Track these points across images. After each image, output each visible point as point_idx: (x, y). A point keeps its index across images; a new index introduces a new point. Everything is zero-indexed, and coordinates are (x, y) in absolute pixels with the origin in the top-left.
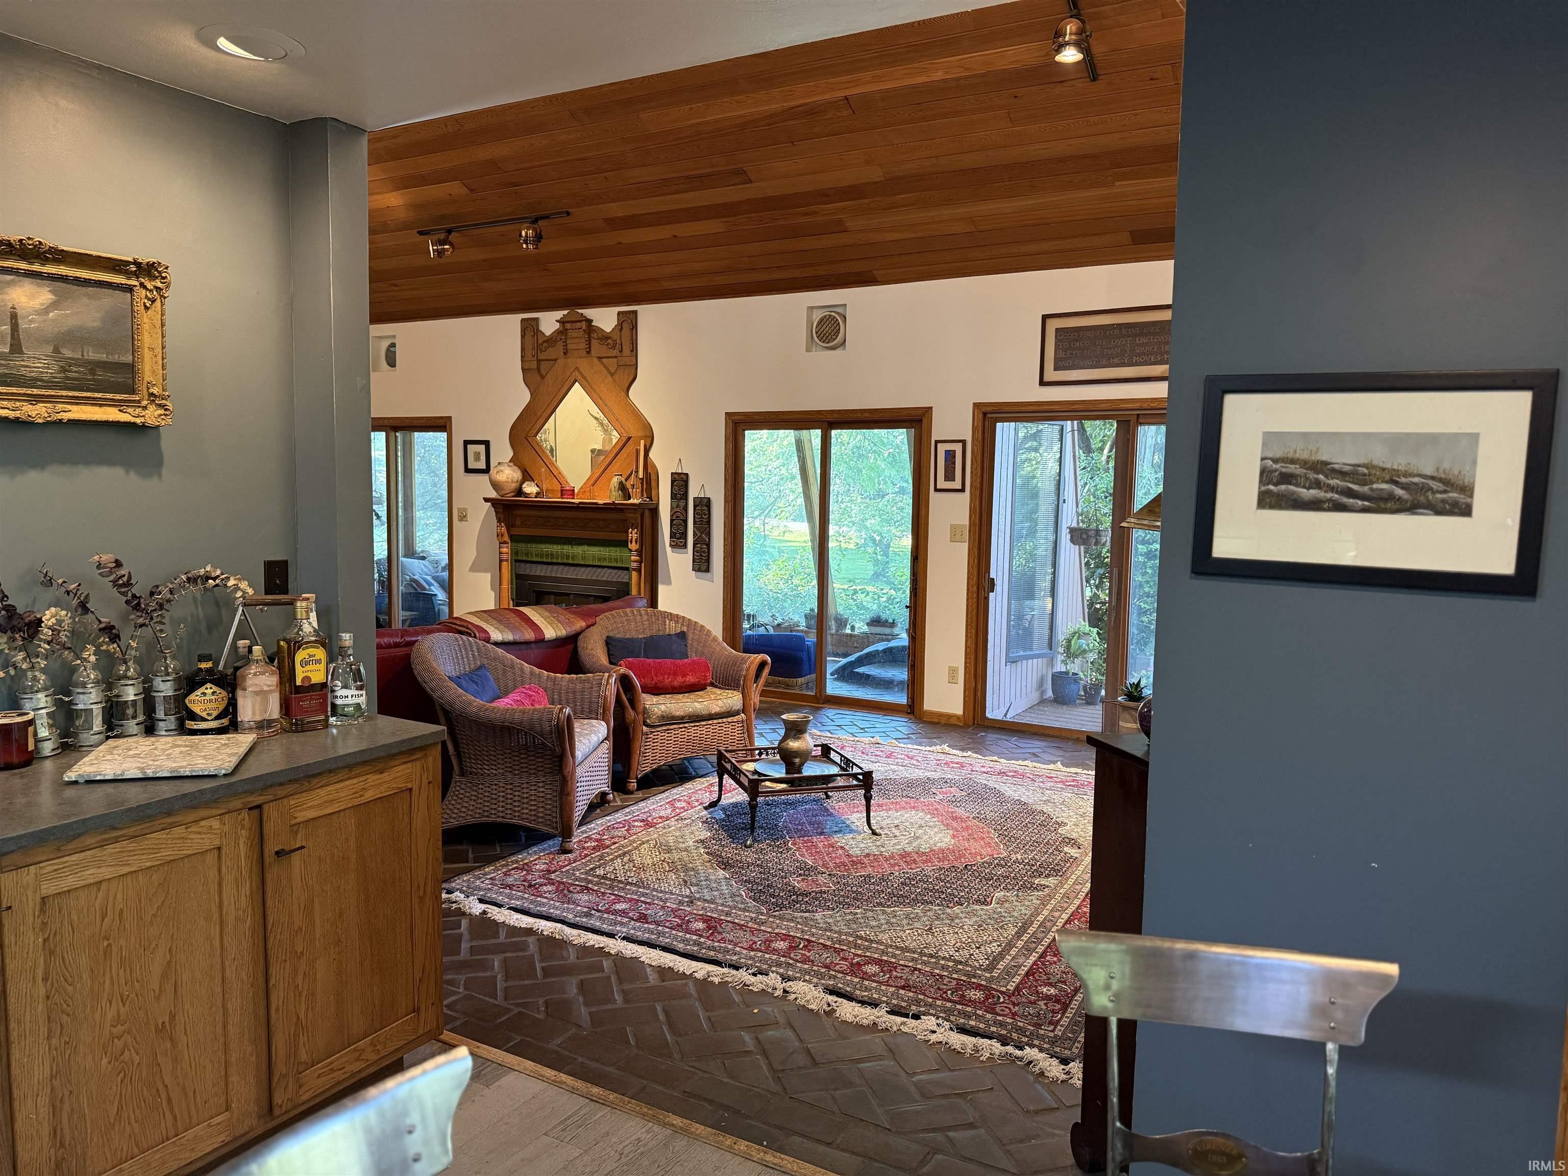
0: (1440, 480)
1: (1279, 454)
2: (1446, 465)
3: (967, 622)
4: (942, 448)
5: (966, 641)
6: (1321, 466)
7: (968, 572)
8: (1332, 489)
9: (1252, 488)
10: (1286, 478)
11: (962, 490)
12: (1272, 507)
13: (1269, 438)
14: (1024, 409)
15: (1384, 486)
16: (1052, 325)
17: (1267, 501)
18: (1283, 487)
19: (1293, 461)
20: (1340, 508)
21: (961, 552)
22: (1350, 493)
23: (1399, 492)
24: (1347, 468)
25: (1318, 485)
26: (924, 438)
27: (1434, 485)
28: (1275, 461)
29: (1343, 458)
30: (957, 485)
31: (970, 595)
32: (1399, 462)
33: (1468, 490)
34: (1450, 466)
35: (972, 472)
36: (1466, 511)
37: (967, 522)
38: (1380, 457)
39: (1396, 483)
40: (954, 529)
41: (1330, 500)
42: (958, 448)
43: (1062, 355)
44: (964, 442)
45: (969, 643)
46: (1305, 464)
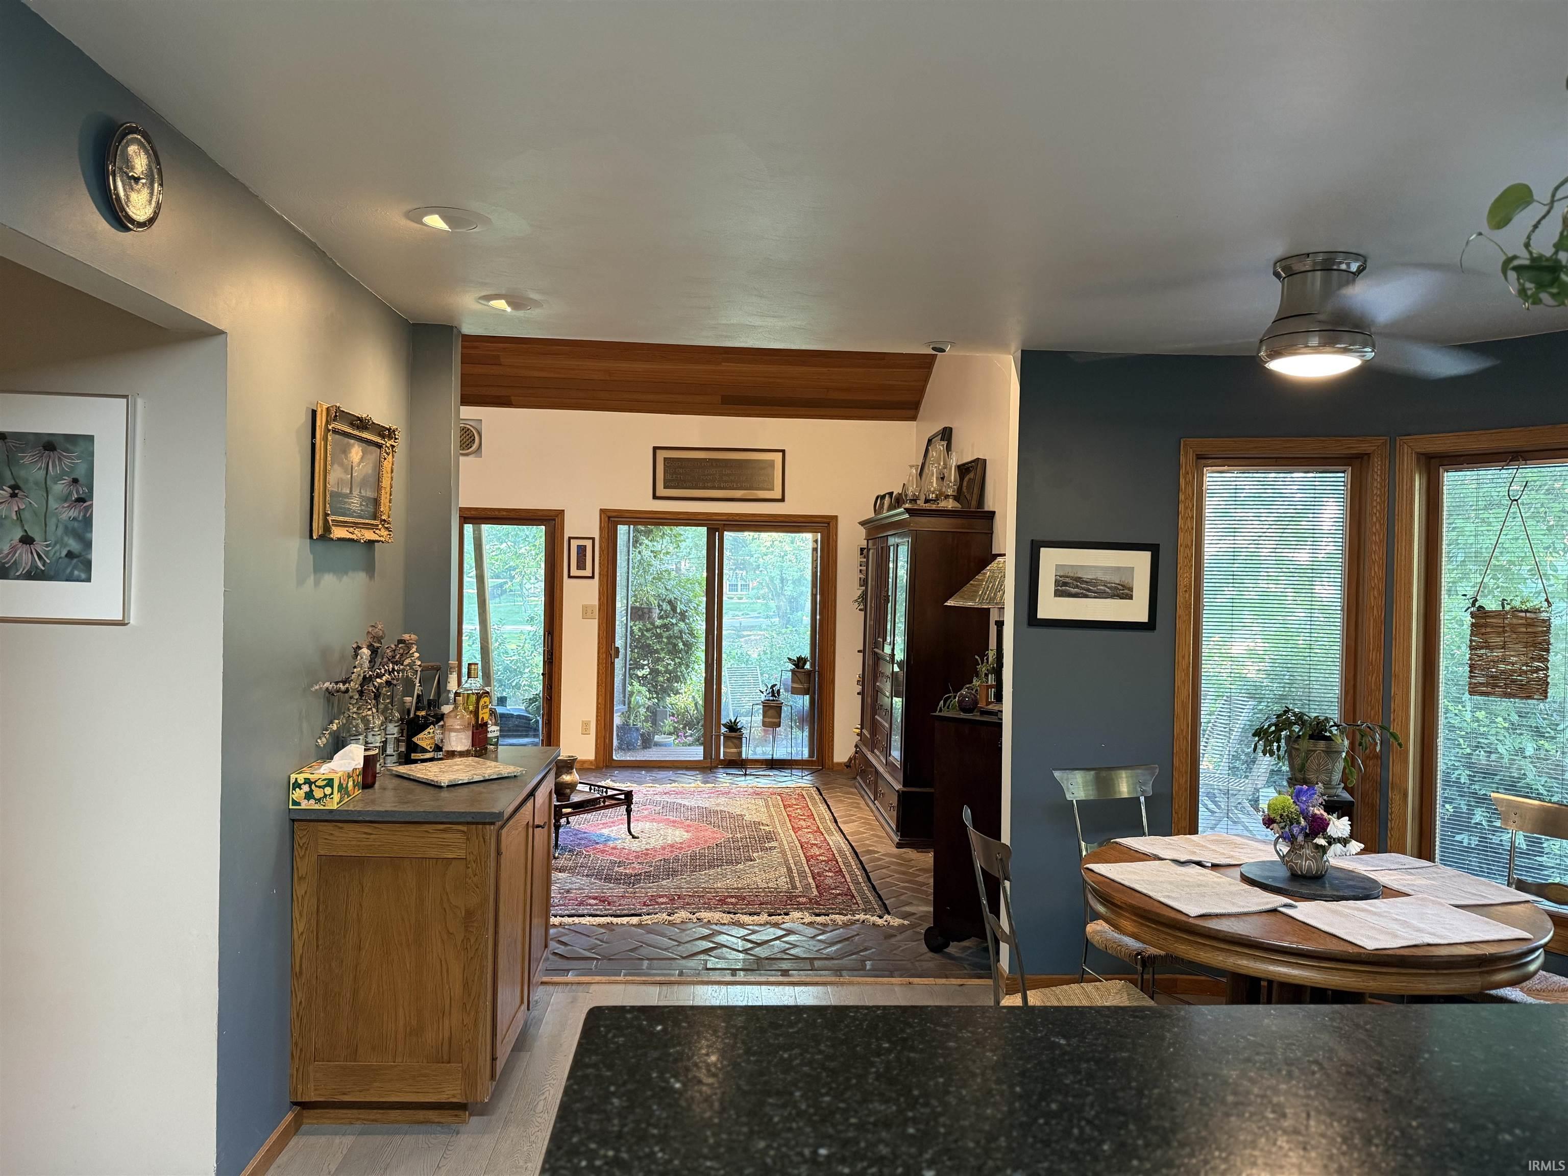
0: (1122, 585)
1: (1062, 574)
2: (1123, 579)
3: (598, 683)
4: (574, 544)
5: (598, 699)
6: (1079, 579)
7: (599, 643)
8: (1083, 589)
9: (1052, 588)
10: (1065, 584)
11: (593, 577)
12: (1060, 596)
13: (1058, 567)
14: (638, 515)
15: (1102, 588)
16: (661, 455)
17: (1058, 593)
18: (1064, 588)
19: (1067, 577)
20: (1086, 596)
21: (593, 626)
22: (1089, 590)
23: (1107, 589)
24: (1088, 580)
25: (1077, 587)
26: (558, 534)
27: (1120, 587)
28: (1061, 577)
29: (1087, 576)
30: (588, 572)
31: (600, 661)
32: (1107, 578)
33: (1131, 589)
34: (1125, 580)
35: (600, 563)
36: (1130, 597)
37: (596, 603)
38: (1100, 576)
39: (1106, 586)
40: (585, 609)
41: (1082, 593)
42: (588, 544)
43: (669, 477)
44: (593, 539)
45: (600, 701)
46: (1072, 578)
